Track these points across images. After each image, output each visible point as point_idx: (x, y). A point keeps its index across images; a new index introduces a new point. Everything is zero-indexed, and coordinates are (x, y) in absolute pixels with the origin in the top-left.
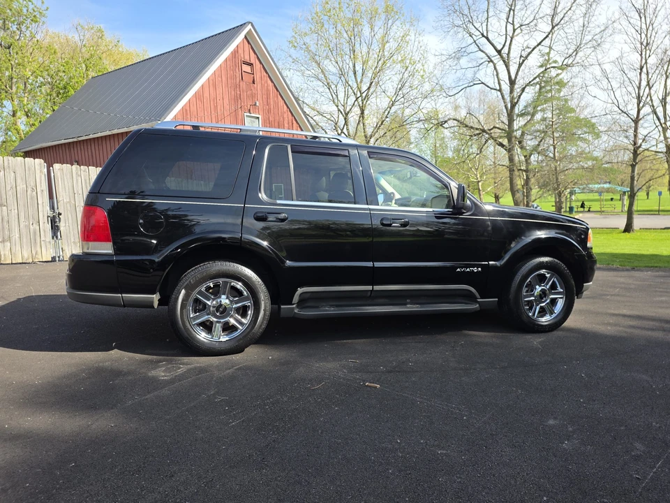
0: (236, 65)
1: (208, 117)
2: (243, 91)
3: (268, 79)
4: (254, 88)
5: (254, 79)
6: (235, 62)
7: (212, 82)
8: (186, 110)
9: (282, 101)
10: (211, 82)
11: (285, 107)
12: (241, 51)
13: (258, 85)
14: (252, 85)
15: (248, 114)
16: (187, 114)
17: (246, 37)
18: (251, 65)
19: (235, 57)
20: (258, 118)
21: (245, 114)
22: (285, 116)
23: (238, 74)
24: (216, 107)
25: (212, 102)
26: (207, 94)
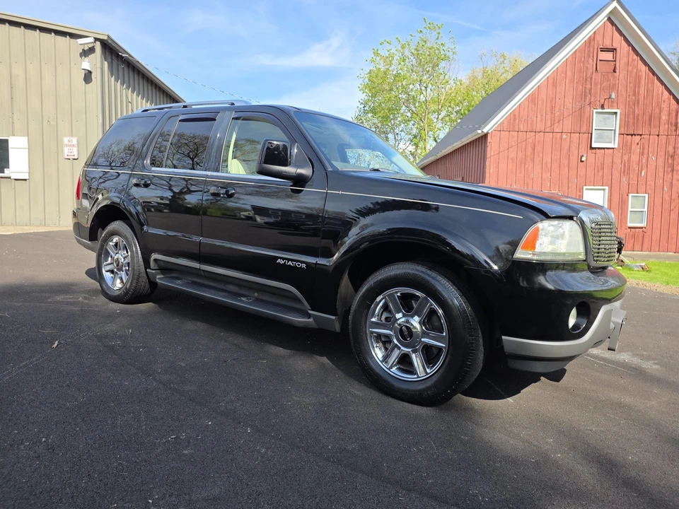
0: (589, 56)
1: (542, 119)
2: (596, 84)
3: (640, 62)
4: (614, 78)
5: (615, 67)
6: (589, 51)
7: (553, 81)
8: (515, 116)
9: (661, 88)
10: (551, 81)
11: (666, 93)
12: (599, 38)
13: (621, 74)
14: (610, 75)
15: (600, 110)
16: (515, 121)
17: (609, 19)
18: (613, 50)
19: (589, 46)
20: (616, 113)
21: (595, 111)
22: (665, 106)
23: (591, 64)
24: (552, 109)
25: (549, 104)
26: (543, 95)
